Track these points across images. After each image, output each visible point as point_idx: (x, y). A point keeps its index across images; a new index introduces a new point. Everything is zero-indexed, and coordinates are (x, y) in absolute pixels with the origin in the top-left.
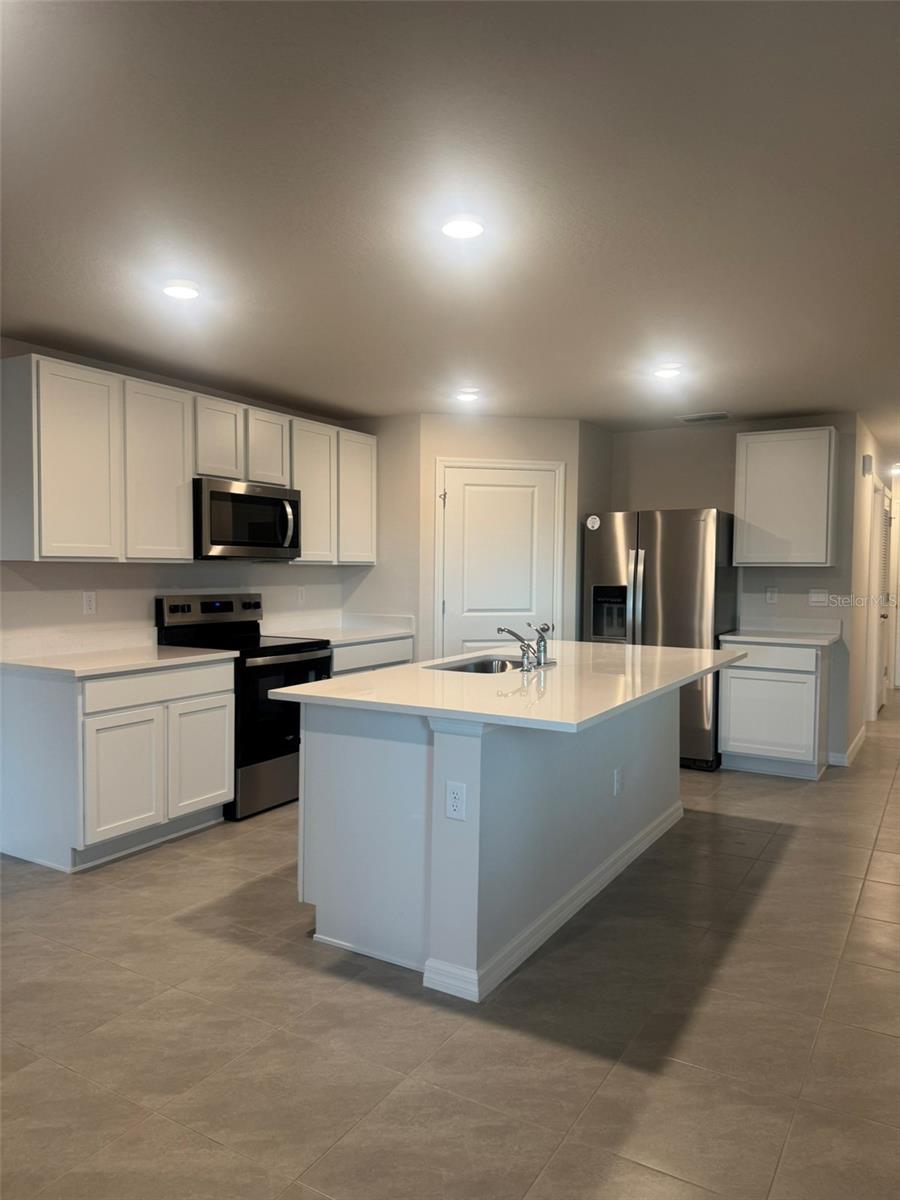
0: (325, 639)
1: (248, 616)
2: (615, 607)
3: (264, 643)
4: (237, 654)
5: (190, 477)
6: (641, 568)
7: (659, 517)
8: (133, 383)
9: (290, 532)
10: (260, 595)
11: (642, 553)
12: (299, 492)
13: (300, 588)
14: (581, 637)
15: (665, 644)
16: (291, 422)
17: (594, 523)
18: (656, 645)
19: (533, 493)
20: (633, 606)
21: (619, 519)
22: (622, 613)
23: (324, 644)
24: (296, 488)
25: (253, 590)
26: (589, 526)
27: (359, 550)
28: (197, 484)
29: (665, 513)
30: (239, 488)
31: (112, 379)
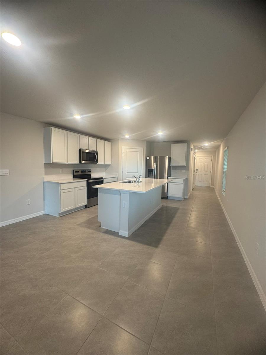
0: (102, 177)
1: (89, 173)
2: (152, 172)
3: (91, 178)
4: (87, 180)
5: (79, 149)
6: (156, 166)
7: (159, 157)
8: (69, 133)
9: (96, 159)
10: (91, 170)
11: (156, 163)
12: (98, 152)
13: (98, 169)
14: (146, 177)
15: (159, 179)
16: (96, 140)
17: (148, 158)
19: (138, 153)
20: (155, 172)
21: (152, 157)
22: (153, 173)
23: (102, 178)
24: (97, 151)
25: (90, 169)
26: (147, 158)
27: (108, 162)
28: (80, 150)
29: (160, 157)
30: (87, 151)
31: (65, 132)
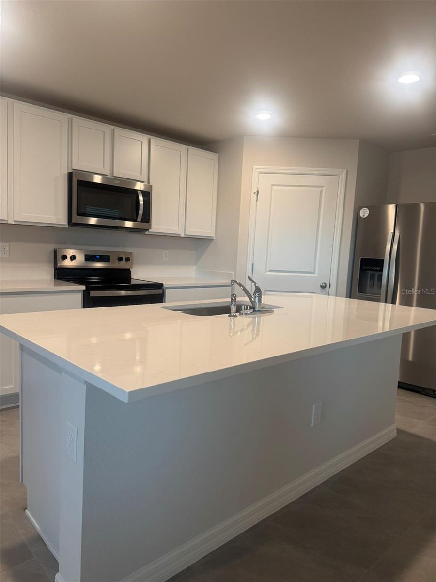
0: (160, 282)
1: (123, 265)
2: (377, 273)
4: (83, 287)
5: (65, 172)
6: (395, 247)
7: (422, 206)
9: (141, 212)
10: (131, 253)
12: (152, 186)
14: (350, 295)
17: (365, 213)
18: (412, 306)
19: (321, 192)
20: (389, 273)
21: (391, 209)
22: (380, 277)
23: (159, 286)
24: (151, 184)
26: (361, 215)
28: (70, 175)
30: (98, 179)
